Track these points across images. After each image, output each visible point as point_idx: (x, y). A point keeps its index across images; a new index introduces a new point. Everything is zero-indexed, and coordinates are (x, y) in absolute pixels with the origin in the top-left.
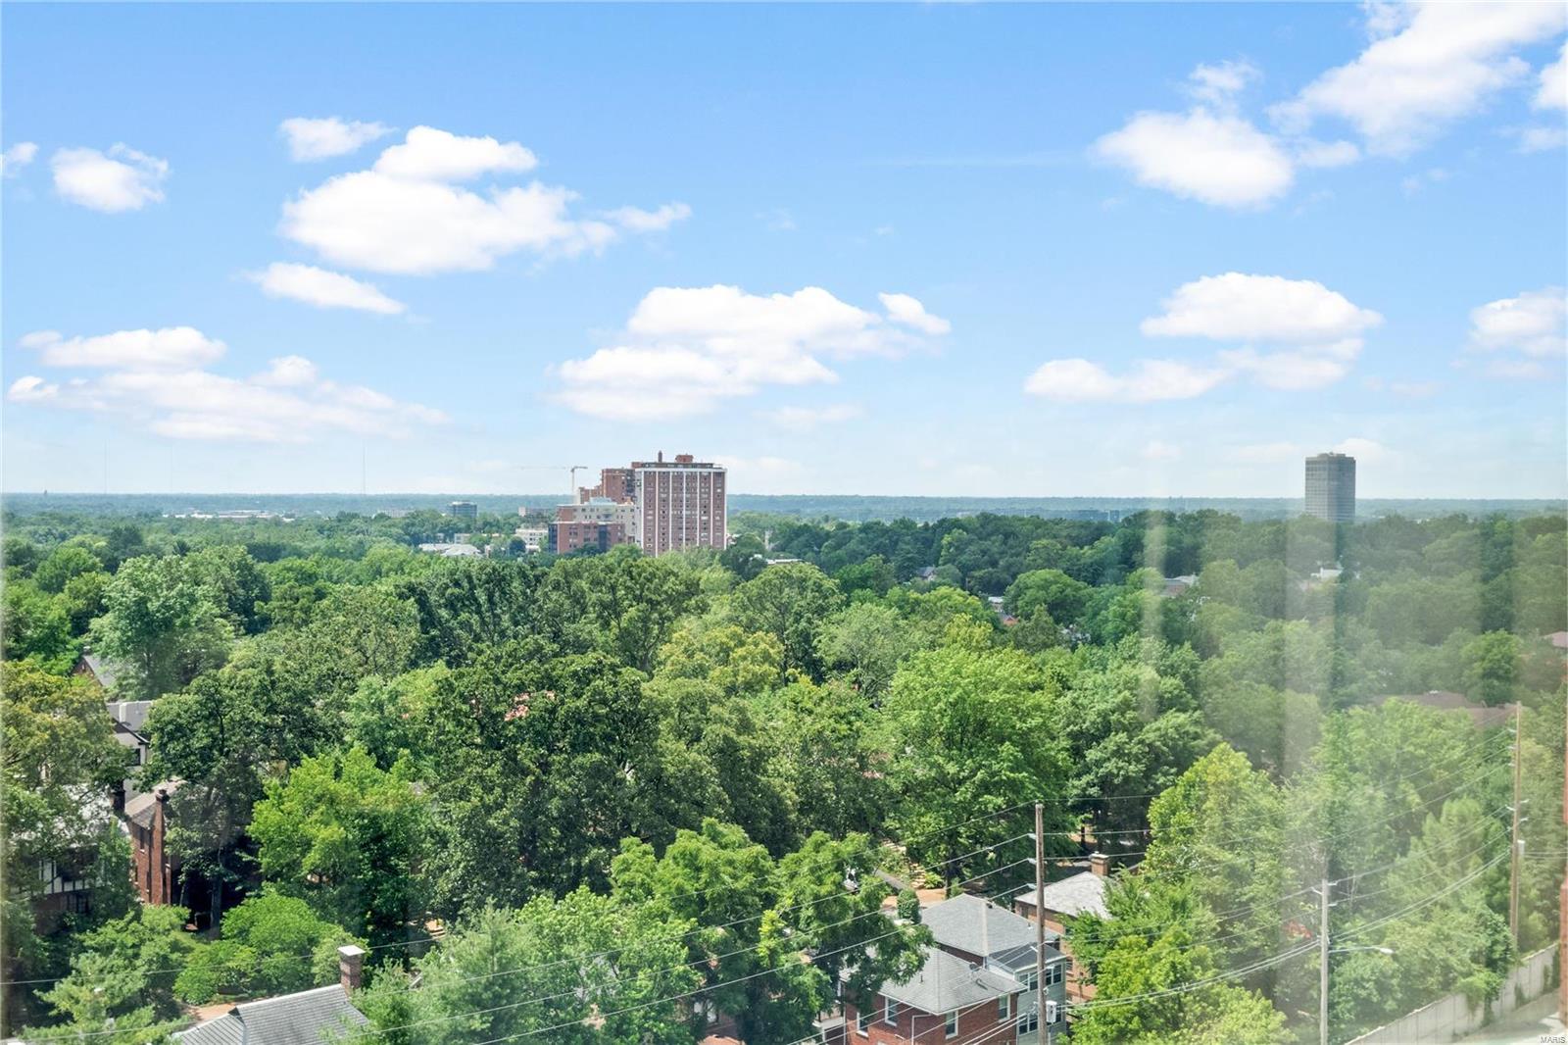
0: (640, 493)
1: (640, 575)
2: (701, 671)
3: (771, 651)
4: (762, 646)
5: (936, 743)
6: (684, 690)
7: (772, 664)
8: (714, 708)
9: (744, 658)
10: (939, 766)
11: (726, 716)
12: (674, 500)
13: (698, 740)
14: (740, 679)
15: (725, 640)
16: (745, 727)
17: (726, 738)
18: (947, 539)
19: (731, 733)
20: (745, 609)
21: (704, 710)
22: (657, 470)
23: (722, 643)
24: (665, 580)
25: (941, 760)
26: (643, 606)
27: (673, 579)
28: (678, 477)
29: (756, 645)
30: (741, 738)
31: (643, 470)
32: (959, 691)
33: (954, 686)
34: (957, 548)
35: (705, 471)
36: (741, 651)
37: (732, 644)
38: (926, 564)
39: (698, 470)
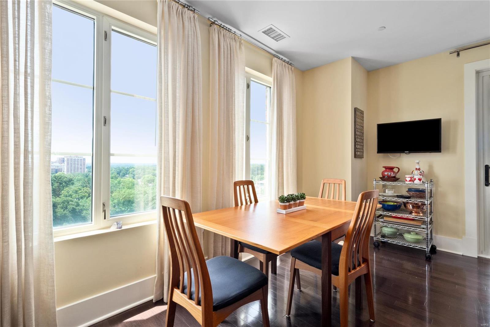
0: (66, 162)
1: (57, 178)
2: (71, 196)
3: (87, 191)
4: (85, 190)
5: (121, 205)
6: (63, 200)
7: (87, 193)
8: (70, 203)
9: (81, 193)
10: (121, 209)
11: (73, 204)
12: (74, 164)
13: (67, 209)
14: (80, 196)
15: (76, 189)
16: (78, 205)
17: (73, 208)
18: (131, 170)
19: (74, 207)
20: (85, 183)
21: (68, 203)
22: (70, 158)
23: (76, 190)
24: (64, 178)
25: (121, 208)
26: (58, 184)
27: (65, 178)
28: (75, 160)
29: (84, 190)
30: (77, 208)
31: (66, 158)
32: (125, 196)
33: (124, 195)
34: (133, 171)
35: (81, 158)
36: (80, 191)
37: (78, 190)
38: (127, 174)
39: (79, 158)
